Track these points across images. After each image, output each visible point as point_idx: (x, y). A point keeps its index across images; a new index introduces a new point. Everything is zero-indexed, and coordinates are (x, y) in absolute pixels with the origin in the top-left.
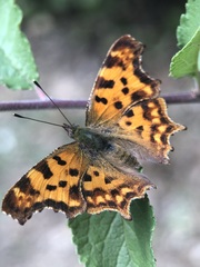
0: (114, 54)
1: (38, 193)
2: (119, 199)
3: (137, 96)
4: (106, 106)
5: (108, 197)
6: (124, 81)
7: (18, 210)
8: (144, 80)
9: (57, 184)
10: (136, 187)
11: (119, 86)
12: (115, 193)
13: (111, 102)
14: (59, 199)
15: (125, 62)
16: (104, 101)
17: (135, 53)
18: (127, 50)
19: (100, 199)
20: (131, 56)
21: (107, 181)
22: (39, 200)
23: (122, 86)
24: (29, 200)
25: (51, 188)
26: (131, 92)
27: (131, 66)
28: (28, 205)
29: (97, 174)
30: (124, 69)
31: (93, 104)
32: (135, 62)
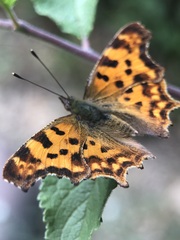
0: (122, 37)
1: (39, 161)
2: (116, 167)
3: (139, 78)
4: (107, 84)
5: (104, 165)
6: (128, 63)
7: (20, 178)
8: (149, 64)
9: (58, 152)
10: (133, 157)
11: (122, 67)
12: (111, 161)
13: (112, 80)
14: (62, 166)
15: (132, 46)
16: (106, 78)
17: (143, 39)
18: (135, 36)
19: (95, 166)
20: (139, 41)
21: (103, 150)
22: (41, 167)
23: (126, 67)
24: (30, 168)
25: (51, 156)
26: (134, 74)
27: (137, 51)
28: (30, 172)
29: (93, 143)
30: (130, 52)
31: (94, 80)
32: (142, 47)
